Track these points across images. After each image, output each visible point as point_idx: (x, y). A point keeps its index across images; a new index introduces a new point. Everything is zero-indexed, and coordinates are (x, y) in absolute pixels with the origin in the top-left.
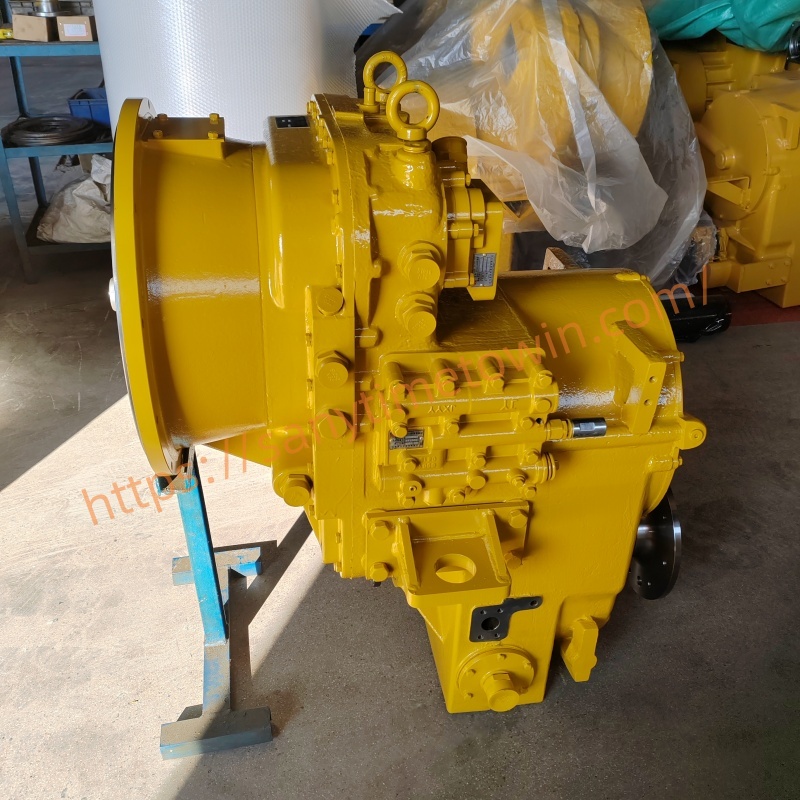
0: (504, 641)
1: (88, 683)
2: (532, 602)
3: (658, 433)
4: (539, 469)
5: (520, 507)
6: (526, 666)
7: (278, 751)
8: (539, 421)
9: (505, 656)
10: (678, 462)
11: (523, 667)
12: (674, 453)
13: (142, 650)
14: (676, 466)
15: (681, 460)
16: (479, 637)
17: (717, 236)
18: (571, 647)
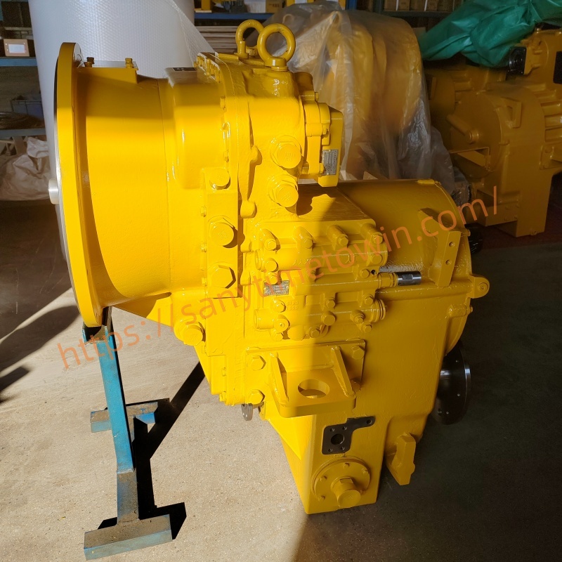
0: (347, 453)
1: (25, 505)
2: (367, 421)
3: (456, 286)
4: (374, 311)
5: (358, 344)
6: (364, 472)
7: (177, 549)
8: (373, 272)
9: (349, 464)
10: (470, 310)
11: (362, 473)
12: (467, 302)
13: (68, 480)
14: (468, 313)
15: (472, 308)
16: (329, 451)
17: (469, 188)
18: (396, 458)
